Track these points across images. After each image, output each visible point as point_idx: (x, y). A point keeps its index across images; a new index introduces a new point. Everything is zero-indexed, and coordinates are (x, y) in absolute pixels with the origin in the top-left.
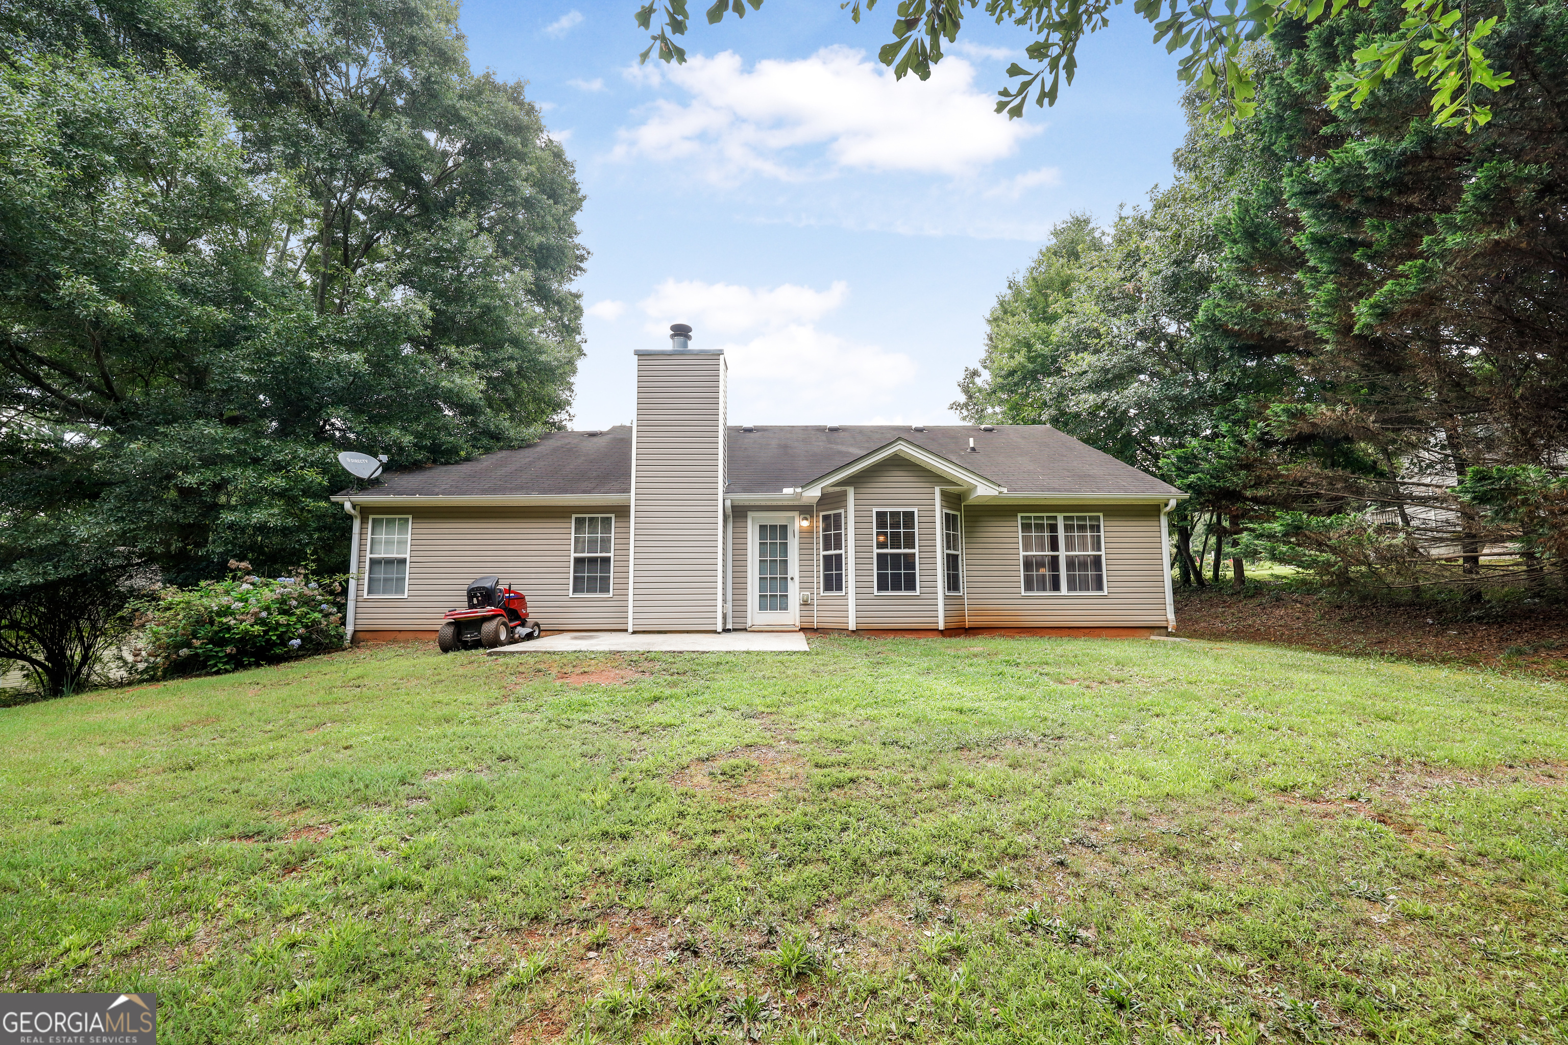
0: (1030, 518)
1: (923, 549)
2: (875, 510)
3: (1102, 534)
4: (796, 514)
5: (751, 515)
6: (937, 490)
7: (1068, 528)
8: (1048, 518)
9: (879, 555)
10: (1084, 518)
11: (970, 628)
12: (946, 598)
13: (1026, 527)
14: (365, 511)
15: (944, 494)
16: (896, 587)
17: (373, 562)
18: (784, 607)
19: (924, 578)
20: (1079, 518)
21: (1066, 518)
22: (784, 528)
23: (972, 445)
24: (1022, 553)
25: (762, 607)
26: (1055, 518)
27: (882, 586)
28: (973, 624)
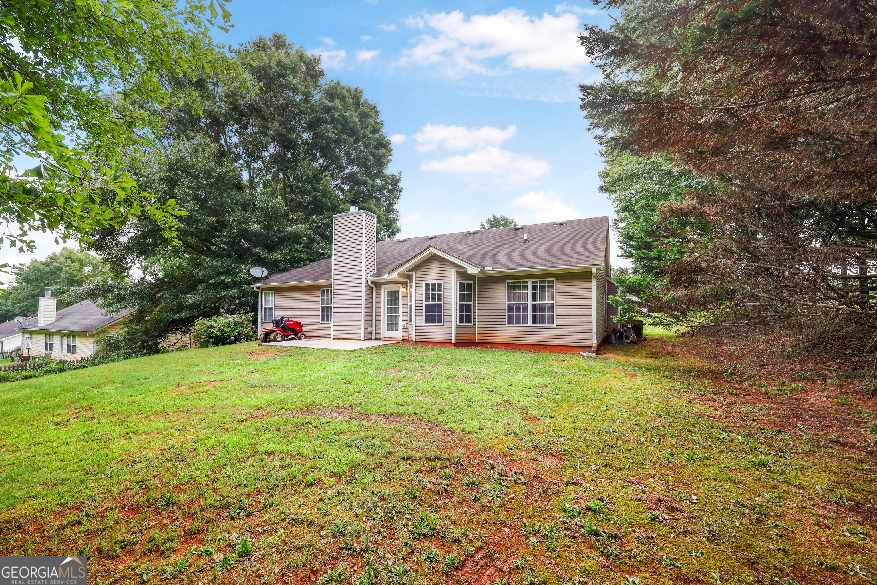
0: (513, 283)
1: (445, 302)
2: (424, 282)
3: (554, 291)
4: (400, 285)
5: (383, 286)
6: (453, 271)
7: (534, 288)
8: (523, 282)
9: (426, 305)
10: (544, 282)
11: (478, 343)
12: (457, 327)
13: (510, 288)
14: (263, 289)
15: (457, 272)
16: (434, 321)
17: (265, 309)
18: (397, 330)
19: (445, 317)
20: (541, 282)
21: (533, 282)
22: (397, 292)
23: (525, 238)
24: (507, 303)
25: (388, 329)
26: (527, 282)
27: (427, 320)
28: (479, 341)
